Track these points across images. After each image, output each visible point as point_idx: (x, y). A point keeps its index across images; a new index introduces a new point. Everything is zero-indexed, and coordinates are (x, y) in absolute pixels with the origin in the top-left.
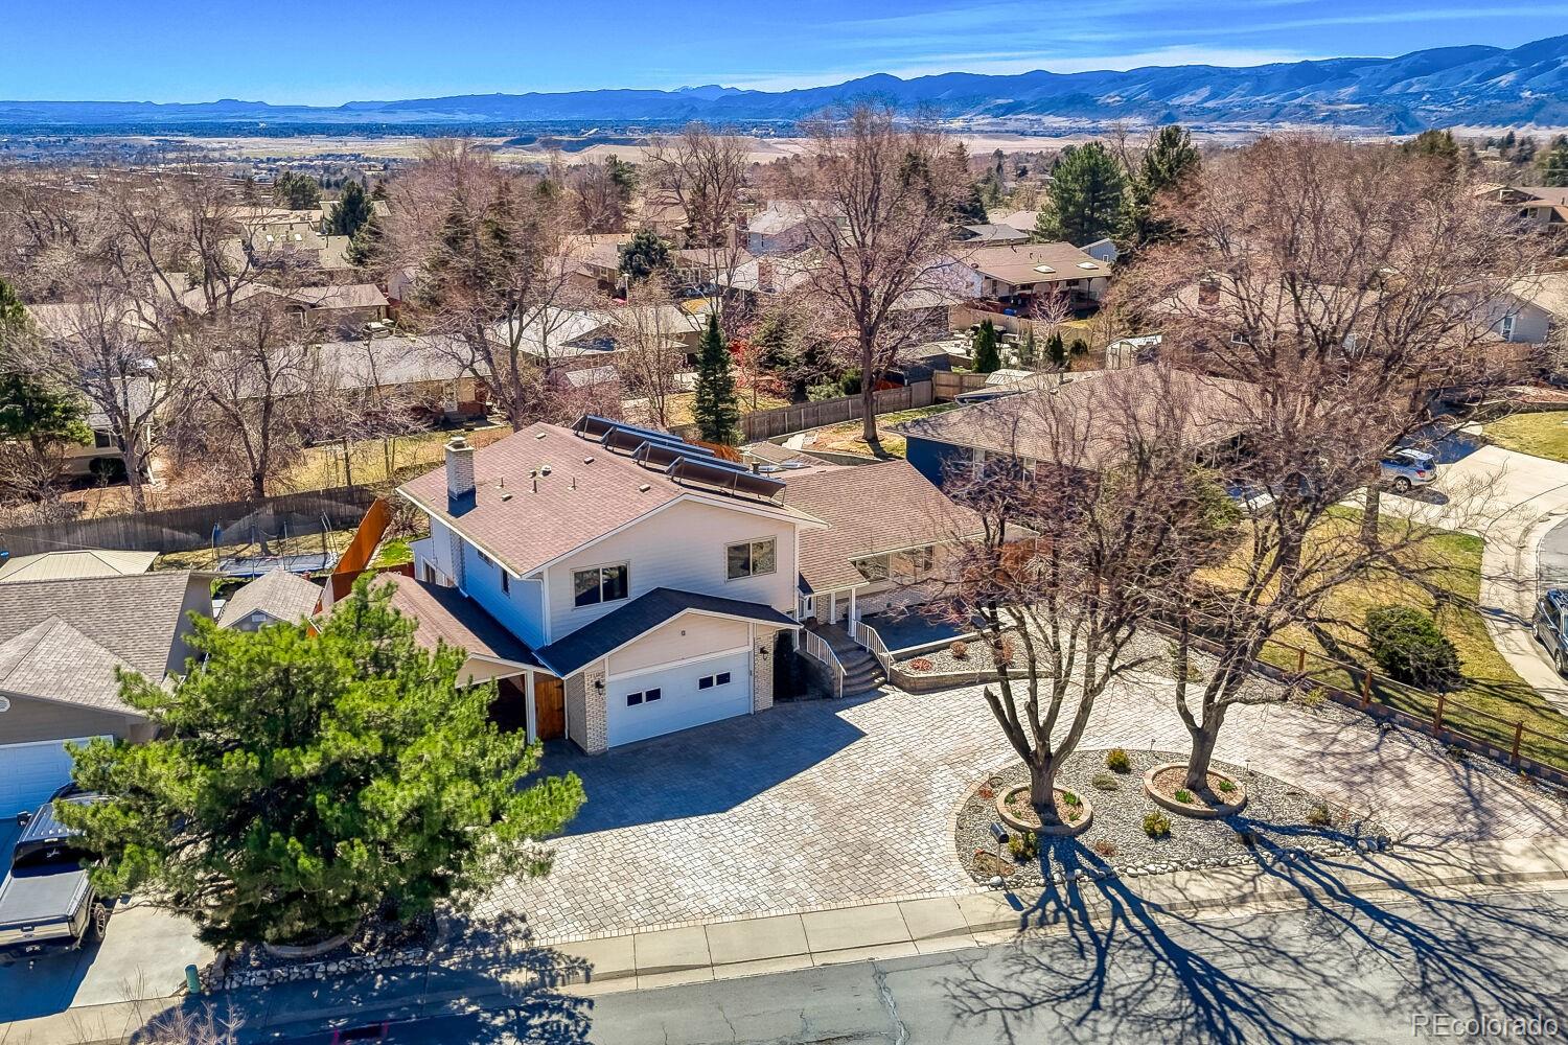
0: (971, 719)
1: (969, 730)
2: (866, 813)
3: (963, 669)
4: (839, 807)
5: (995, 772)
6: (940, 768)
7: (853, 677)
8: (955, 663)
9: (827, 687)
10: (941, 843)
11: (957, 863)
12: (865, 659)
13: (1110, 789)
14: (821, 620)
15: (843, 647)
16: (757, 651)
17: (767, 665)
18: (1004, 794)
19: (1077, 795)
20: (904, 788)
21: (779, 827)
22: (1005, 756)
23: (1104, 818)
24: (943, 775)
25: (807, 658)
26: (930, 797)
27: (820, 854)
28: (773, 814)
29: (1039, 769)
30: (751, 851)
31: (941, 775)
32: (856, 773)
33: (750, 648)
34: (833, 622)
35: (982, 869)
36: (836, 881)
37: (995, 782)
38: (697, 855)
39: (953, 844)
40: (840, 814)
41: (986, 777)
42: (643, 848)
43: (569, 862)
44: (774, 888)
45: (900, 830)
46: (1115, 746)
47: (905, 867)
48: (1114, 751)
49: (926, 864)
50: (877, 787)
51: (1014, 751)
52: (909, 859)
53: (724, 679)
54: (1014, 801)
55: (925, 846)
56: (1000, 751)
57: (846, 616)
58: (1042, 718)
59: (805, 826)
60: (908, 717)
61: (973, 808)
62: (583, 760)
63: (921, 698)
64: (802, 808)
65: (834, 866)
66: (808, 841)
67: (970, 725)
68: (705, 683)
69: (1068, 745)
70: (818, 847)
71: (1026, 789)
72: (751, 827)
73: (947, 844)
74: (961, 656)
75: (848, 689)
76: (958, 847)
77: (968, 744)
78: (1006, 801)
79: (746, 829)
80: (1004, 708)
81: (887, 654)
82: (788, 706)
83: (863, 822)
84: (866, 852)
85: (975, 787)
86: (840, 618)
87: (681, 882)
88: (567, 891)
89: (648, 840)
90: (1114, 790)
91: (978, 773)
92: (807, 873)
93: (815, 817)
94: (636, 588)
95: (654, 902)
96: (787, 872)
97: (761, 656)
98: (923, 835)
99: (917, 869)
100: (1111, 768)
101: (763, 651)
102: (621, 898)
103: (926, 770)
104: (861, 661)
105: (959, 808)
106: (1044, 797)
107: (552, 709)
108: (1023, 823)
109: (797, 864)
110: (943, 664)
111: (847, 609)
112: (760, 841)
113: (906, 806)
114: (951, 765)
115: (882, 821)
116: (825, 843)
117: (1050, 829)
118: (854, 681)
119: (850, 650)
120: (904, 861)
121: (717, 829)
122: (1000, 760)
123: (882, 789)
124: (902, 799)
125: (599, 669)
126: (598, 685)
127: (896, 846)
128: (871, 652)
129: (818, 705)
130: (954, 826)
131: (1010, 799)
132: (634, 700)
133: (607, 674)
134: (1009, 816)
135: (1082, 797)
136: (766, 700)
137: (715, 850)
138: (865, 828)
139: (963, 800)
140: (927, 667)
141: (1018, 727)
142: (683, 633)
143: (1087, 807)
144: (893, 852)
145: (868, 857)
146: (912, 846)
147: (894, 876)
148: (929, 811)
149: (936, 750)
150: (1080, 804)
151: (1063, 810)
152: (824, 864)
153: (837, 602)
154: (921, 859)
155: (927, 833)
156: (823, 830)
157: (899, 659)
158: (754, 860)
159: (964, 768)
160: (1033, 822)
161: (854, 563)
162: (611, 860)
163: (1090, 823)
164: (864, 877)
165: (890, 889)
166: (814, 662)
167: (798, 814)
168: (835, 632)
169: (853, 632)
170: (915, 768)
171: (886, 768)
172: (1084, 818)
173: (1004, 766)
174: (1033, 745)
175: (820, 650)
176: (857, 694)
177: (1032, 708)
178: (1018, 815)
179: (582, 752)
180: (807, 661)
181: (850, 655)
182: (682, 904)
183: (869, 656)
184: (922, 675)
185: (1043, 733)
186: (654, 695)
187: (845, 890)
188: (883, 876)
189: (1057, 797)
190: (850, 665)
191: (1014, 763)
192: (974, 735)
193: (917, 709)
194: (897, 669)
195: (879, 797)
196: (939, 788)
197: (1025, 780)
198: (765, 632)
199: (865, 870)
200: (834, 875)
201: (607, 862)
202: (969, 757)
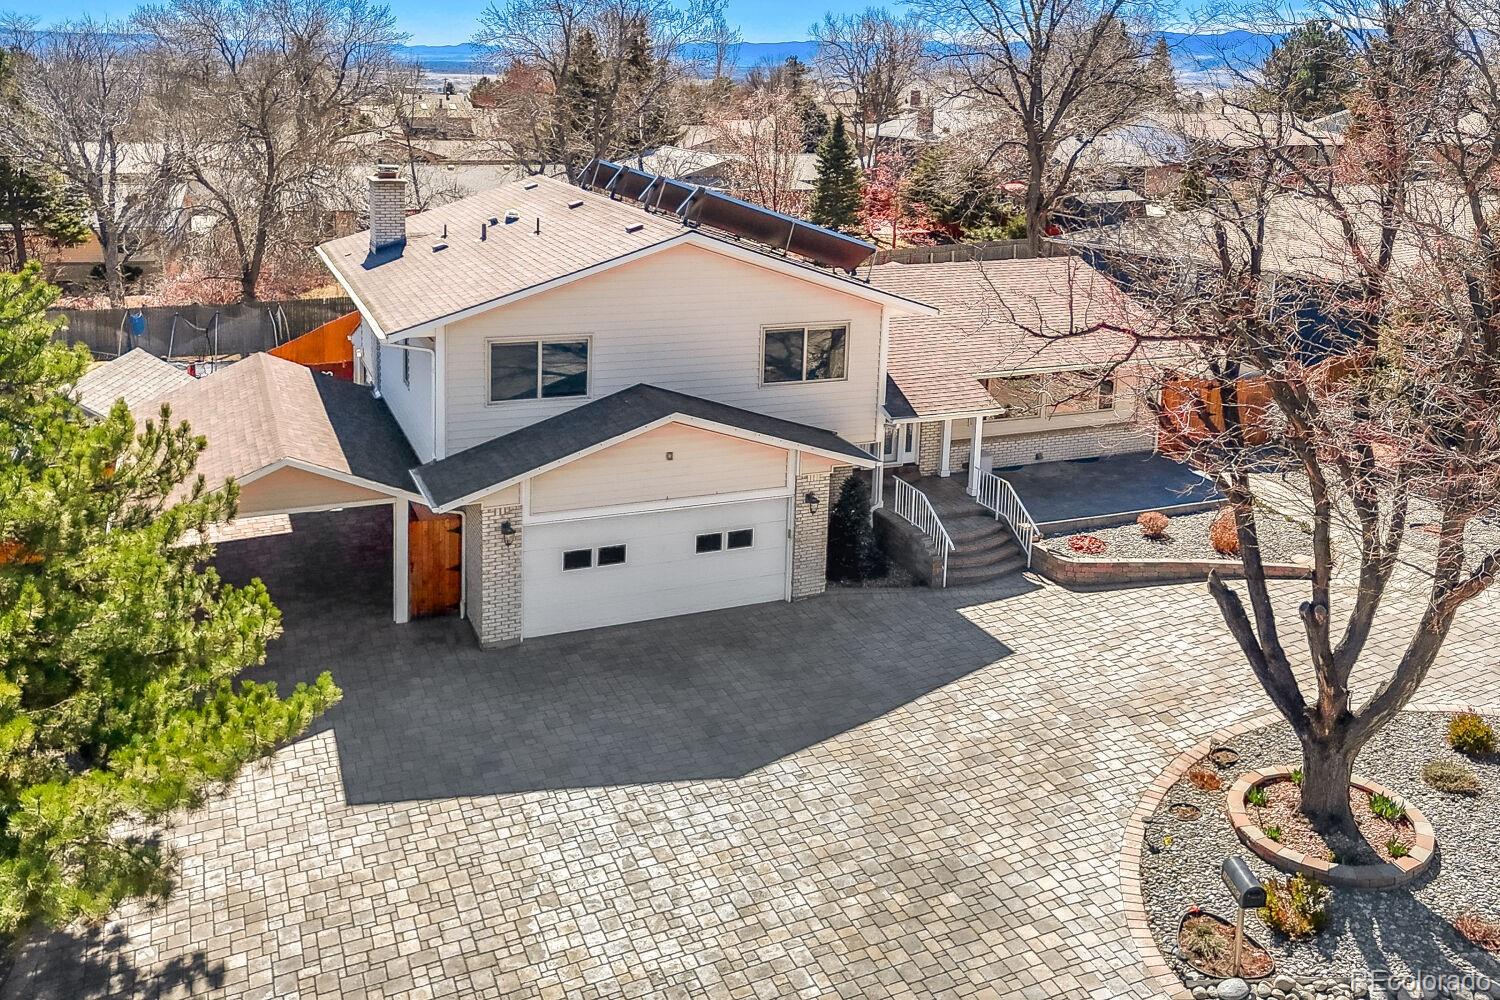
0: (1172, 638)
1: (1169, 658)
2: (962, 801)
3: (1162, 556)
4: (907, 783)
5: (1222, 737)
6: (1114, 723)
7: (968, 555)
8: (1147, 545)
9: (920, 567)
10: (1109, 880)
11: (1141, 931)
12: (989, 530)
13: (1466, 794)
14: (926, 469)
15: (959, 509)
16: (801, 498)
17: (817, 524)
18: (1242, 786)
19: (1398, 800)
20: (1041, 756)
21: (782, 815)
22: (1240, 710)
23: (1462, 856)
24: (1118, 734)
25: (895, 521)
26: (1090, 778)
27: (851, 881)
28: (777, 786)
29: (1323, 744)
30: (712, 860)
31: (1114, 736)
32: (951, 717)
33: (790, 491)
34: (945, 473)
35: (1199, 954)
36: (873, 952)
37: (1223, 757)
38: (601, 860)
39: (1134, 887)
40: (908, 797)
41: (1205, 747)
42: (503, 833)
43: (348, 851)
44: (734, 953)
45: (1026, 843)
46: (1459, 706)
47: (1028, 932)
48: (1462, 717)
49: (1073, 928)
50: (986, 748)
51: (1268, 703)
52: (1040, 912)
53: (741, 539)
54: (1264, 804)
55: (1074, 885)
56: (1229, 699)
57: (966, 466)
58: (1336, 639)
59: (833, 816)
60: (1059, 627)
61: (1178, 808)
62: (470, 655)
63: (1086, 598)
64: (836, 779)
65: (876, 915)
66: (832, 849)
67: (1171, 647)
68: (707, 543)
69: (1389, 700)
70: (849, 866)
71: (1287, 778)
72: (728, 808)
73: (1122, 883)
74: (1156, 536)
75: (957, 574)
76: (1146, 893)
77: (1169, 681)
78: (1246, 801)
79: (717, 811)
80: (1249, 611)
81: (1029, 525)
82: (849, 594)
83: (950, 818)
84: (947, 886)
85: (1181, 765)
86: (958, 469)
87: (549, 918)
88: (312, 917)
89: (519, 817)
90: (1473, 795)
91: (1191, 737)
92: (816, 925)
93: (858, 799)
94: (603, 381)
95: (473, 962)
96: (772, 918)
97: (806, 508)
98: (1072, 861)
99: (1051, 940)
100: (1458, 749)
101: (810, 498)
102: (412, 946)
103: (1088, 721)
104: (983, 533)
105: (1149, 807)
106: (1331, 803)
107: (438, 566)
108: (1286, 852)
109: (799, 900)
110: (1124, 545)
111: (969, 456)
112: (735, 840)
113: (1041, 793)
114: (1135, 718)
115: (990, 820)
116: (867, 857)
117: (1350, 873)
118: (968, 562)
119: (967, 514)
120: (1025, 917)
121: (661, 807)
122: (1231, 717)
123: (998, 752)
124: (1035, 779)
125: (510, 501)
126: (506, 528)
127: (1014, 880)
128: (1002, 520)
129: (903, 596)
130: (1136, 845)
131: (1256, 796)
132: (576, 560)
133: (526, 512)
134: (1255, 834)
135: (1409, 806)
136: (815, 582)
137: (640, 852)
138: (951, 831)
139: (1158, 790)
140: (1098, 548)
141: (1278, 654)
142: (670, 456)
143: (1424, 829)
144: (1006, 893)
145: (951, 899)
146: (1047, 883)
147: (1002, 952)
148: (1088, 808)
149: (1107, 688)
150: (1404, 820)
151: (1374, 832)
152: (855, 907)
153: (953, 443)
154: (1063, 914)
155: (1080, 854)
156: (868, 827)
157: (1048, 534)
158: (712, 882)
159: (1160, 726)
160: (1312, 853)
161: (985, 383)
162: (431, 855)
163: (1434, 864)
164: (936, 948)
165: (987, 984)
166: (902, 527)
167: (825, 788)
168: (946, 489)
169: (975, 488)
170: (1064, 718)
171: (1008, 714)
172: (1420, 854)
173: (1239, 729)
174: (1311, 694)
175: (917, 511)
176: (972, 583)
177: (1315, 613)
178: (1275, 835)
179: (474, 640)
180: (892, 525)
181: (967, 522)
182: (532, 974)
183: (999, 526)
184: (1088, 559)
185: (1334, 667)
186: (613, 555)
187: (889, 976)
188: (976, 948)
189: (1359, 806)
190: (962, 536)
191: (1258, 723)
192: (1179, 666)
193: (1076, 614)
194: (1044, 548)
195: (987, 769)
196: (1110, 759)
197: (1289, 757)
198: (820, 468)
199: (939, 929)
200: (872, 935)
201: (422, 857)
202: (1170, 706)
